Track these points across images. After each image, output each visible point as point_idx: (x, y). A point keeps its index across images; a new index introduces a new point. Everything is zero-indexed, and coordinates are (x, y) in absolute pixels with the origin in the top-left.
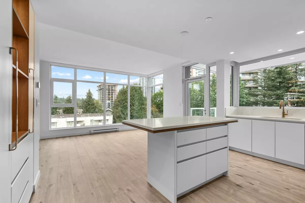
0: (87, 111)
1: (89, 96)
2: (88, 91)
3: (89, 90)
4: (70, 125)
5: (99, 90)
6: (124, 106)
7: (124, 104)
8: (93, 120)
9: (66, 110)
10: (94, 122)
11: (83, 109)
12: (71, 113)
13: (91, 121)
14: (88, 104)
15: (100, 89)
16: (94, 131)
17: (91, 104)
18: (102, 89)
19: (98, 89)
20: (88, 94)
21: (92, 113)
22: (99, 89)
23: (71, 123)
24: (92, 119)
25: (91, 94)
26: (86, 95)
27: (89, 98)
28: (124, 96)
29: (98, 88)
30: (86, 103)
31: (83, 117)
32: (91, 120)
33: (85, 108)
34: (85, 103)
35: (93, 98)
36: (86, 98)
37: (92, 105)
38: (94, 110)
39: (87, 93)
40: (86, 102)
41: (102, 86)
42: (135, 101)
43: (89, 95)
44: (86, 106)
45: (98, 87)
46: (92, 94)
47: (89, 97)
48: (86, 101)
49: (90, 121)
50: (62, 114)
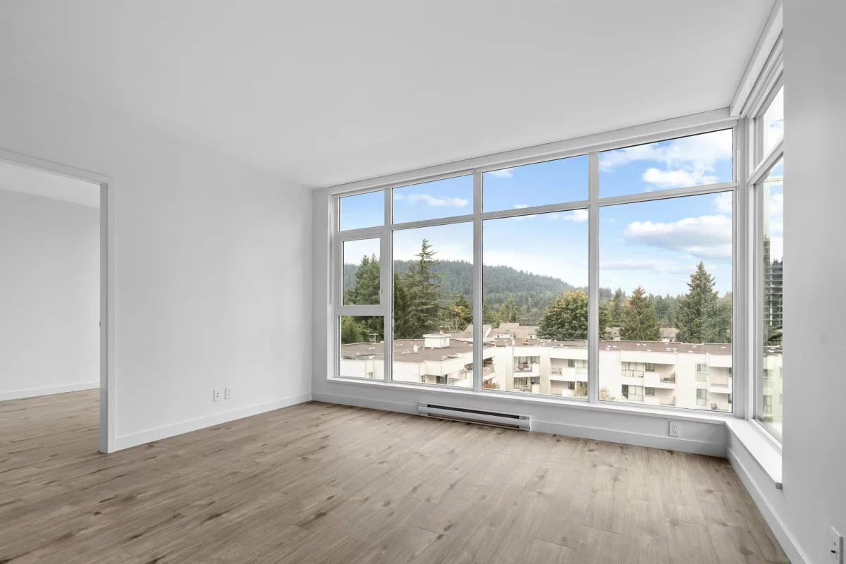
0: (692, 334)
1: (698, 286)
2: (694, 270)
3: (701, 267)
4: (632, 372)
8: (705, 365)
9: (628, 330)
10: (708, 372)
11: (677, 327)
12: (641, 339)
13: (699, 370)
14: (694, 310)
16: (429, 406)
17: (707, 312)
20: (695, 278)
21: (712, 341)
23: (632, 367)
24: (701, 362)
25: (707, 279)
26: (690, 285)
27: (698, 294)
30: (689, 308)
31: (672, 351)
32: (699, 365)
33: (685, 326)
34: (686, 309)
35: (714, 291)
36: (689, 293)
37: (709, 316)
38: (719, 332)
39: (692, 276)
40: (688, 305)
43: (701, 283)
44: (687, 320)
46: (711, 278)
47: (699, 289)
48: (689, 303)
49: (694, 368)
50: (617, 339)
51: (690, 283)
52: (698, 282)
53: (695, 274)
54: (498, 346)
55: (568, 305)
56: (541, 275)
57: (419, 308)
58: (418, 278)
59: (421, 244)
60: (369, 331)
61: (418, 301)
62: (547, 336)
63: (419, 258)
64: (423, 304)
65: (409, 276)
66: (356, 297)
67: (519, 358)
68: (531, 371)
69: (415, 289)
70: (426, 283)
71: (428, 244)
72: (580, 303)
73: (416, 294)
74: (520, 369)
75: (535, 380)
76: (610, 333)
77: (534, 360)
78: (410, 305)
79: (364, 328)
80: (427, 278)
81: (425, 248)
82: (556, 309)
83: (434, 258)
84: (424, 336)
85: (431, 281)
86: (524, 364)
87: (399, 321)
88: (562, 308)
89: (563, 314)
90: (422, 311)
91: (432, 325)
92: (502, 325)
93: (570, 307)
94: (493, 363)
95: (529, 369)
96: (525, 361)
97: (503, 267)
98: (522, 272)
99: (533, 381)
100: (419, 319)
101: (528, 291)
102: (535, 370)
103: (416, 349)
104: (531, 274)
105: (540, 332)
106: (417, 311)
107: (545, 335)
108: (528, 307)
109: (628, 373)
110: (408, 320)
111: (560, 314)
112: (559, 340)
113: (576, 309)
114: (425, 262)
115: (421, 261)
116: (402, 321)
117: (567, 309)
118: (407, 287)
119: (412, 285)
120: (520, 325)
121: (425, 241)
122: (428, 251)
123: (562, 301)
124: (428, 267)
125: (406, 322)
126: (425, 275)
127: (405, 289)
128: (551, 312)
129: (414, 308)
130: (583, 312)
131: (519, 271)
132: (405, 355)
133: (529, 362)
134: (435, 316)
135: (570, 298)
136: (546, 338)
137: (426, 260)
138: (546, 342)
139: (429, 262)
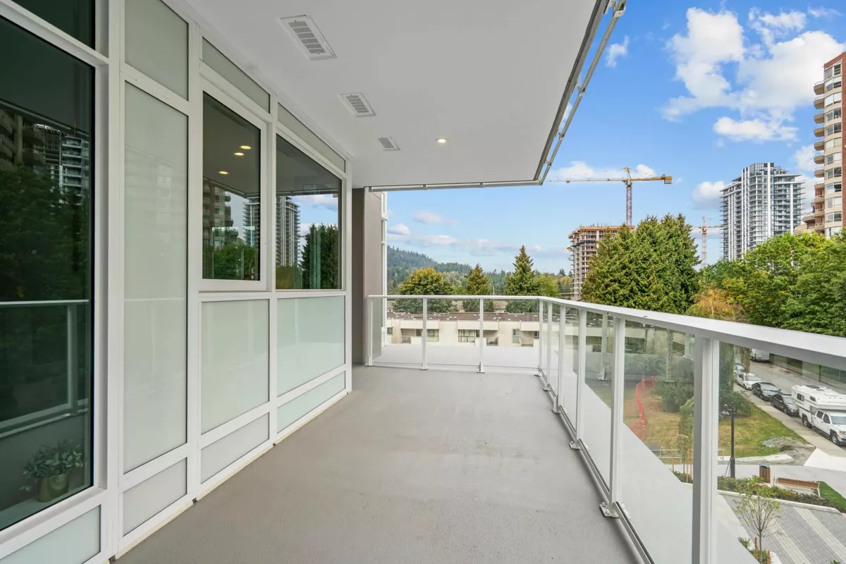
1: (521, 266)
2: (518, 254)
3: (523, 250)
4: (466, 338)
5: (574, 246)
6: (607, 293)
7: (607, 286)
8: (518, 330)
10: (521, 335)
13: (514, 334)
14: (518, 286)
15: (578, 244)
17: (528, 288)
18: (583, 243)
19: (571, 244)
20: (519, 260)
22: (576, 242)
23: (467, 334)
24: (515, 328)
25: (527, 261)
26: (515, 265)
27: (521, 272)
28: (608, 262)
29: (573, 241)
32: (514, 330)
34: (512, 284)
35: (532, 270)
36: (514, 271)
37: (529, 291)
39: (516, 258)
40: (514, 281)
41: (583, 234)
42: (648, 278)
43: (523, 264)
45: (571, 237)
46: (530, 260)
47: (521, 269)
49: (511, 333)
50: (462, 311)
51: (515, 263)
52: (521, 263)
53: (519, 256)
55: (420, 281)
62: (402, 309)
72: (430, 280)
76: (455, 306)
82: (409, 285)
88: (415, 284)
89: (416, 289)
93: (422, 283)
101: (395, 266)
104: (398, 249)
105: (396, 306)
107: (400, 308)
108: (395, 282)
109: (463, 339)
111: (414, 289)
112: (412, 313)
113: (427, 284)
117: (419, 285)
123: (416, 277)
128: (406, 287)
130: (433, 288)
135: (422, 275)
136: (401, 312)
138: (400, 315)
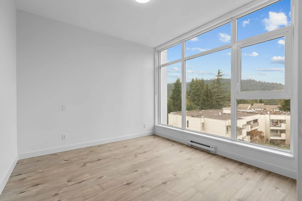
54: (260, 114)
56: (270, 82)
57: (217, 97)
58: (216, 85)
59: (218, 71)
60: (195, 106)
61: (216, 94)
63: (217, 78)
64: (218, 95)
65: (212, 85)
66: (189, 93)
67: (273, 120)
68: (280, 127)
69: (215, 90)
70: (220, 87)
71: (220, 72)
73: (215, 91)
74: (274, 125)
75: (283, 131)
77: (281, 121)
78: (213, 96)
79: (193, 105)
80: (220, 85)
81: (219, 73)
83: (223, 77)
84: (223, 108)
85: (222, 86)
86: (276, 123)
87: (209, 102)
90: (218, 98)
91: (223, 104)
92: (255, 104)
94: (258, 121)
95: (279, 125)
96: (276, 121)
97: (249, 80)
98: (260, 82)
99: (281, 131)
100: (217, 102)
102: (283, 126)
103: (220, 114)
106: (216, 98)
110: (213, 102)
114: (219, 79)
115: (218, 79)
116: (210, 102)
118: (212, 89)
119: (213, 88)
120: (265, 104)
121: (219, 71)
122: (220, 74)
124: (221, 81)
125: (212, 103)
126: (219, 84)
127: (211, 90)
129: (215, 97)
131: (258, 81)
132: (216, 116)
133: (279, 122)
134: (224, 100)
137: (219, 78)
138: (287, 113)
139: (221, 79)
